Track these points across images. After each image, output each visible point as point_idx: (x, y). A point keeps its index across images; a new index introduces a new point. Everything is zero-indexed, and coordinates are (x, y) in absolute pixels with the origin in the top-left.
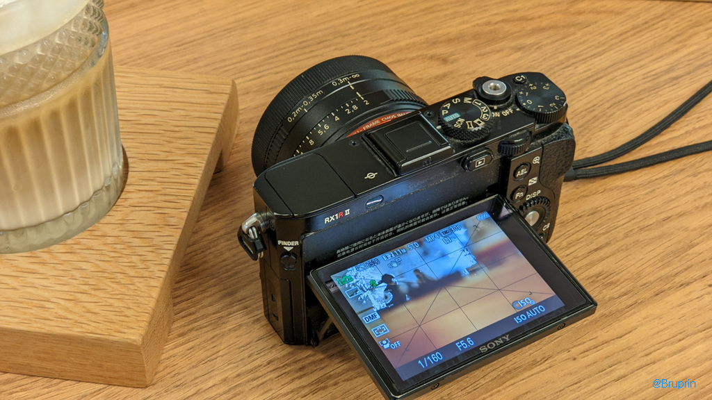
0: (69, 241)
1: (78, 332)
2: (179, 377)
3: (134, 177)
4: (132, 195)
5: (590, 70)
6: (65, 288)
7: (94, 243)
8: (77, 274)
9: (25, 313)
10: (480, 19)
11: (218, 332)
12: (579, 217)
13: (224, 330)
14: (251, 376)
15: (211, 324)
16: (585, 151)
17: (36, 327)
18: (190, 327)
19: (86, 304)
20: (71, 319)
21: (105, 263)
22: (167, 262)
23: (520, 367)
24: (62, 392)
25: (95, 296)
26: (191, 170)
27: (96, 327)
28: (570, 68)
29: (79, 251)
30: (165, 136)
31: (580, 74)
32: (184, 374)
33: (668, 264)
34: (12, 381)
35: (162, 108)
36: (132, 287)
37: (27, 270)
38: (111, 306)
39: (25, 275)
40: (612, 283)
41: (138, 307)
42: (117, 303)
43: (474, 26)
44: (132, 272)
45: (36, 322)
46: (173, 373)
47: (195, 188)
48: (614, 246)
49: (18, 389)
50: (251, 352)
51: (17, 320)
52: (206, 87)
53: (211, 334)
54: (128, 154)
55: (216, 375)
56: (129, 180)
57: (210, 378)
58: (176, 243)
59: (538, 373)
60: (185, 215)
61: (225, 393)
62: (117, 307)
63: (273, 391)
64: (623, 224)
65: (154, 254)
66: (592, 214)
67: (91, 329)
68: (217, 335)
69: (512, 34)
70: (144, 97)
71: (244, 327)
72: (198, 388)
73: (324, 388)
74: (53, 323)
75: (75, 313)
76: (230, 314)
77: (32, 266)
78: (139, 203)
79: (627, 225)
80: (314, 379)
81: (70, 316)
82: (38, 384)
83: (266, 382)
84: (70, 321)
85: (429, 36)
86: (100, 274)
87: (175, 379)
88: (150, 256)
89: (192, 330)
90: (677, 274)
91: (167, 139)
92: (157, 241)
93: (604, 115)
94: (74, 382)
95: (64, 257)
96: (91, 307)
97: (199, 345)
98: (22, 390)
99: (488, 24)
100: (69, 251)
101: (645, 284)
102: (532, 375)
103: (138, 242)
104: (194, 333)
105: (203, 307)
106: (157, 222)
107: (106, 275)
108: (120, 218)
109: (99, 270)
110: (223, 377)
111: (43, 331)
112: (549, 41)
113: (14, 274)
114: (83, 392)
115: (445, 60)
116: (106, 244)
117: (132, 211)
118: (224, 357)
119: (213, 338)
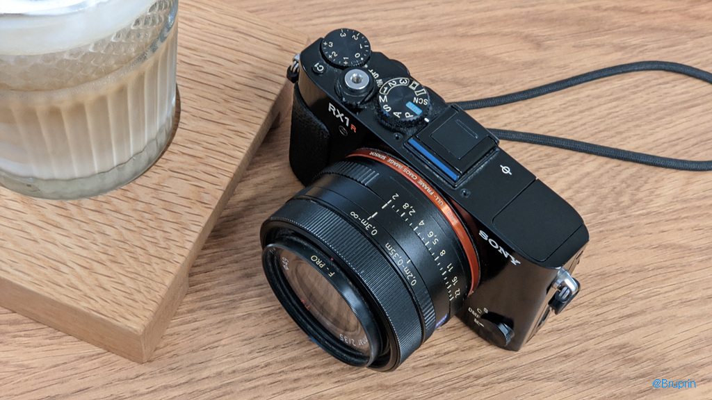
0: (100, 198)
1: (85, 307)
2: (177, 359)
3: (181, 135)
4: (174, 157)
6: (84, 253)
7: (124, 206)
8: (99, 238)
9: (40, 273)
11: (226, 317)
13: (231, 316)
15: (221, 306)
16: (653, 192)
17: (46, 291)
18: (201, 304)
19: (100, 277)
20: (80, 290)
21: (129, 233)
22: (189, 246)
25: (111, 269)
26: (239, 141)
27: (103, 307)
29: (107, 212)
30: (224, 93)
31: (676, 95)
32: (182, 357)
33: (697, 352)
35: (229, 57)
36: (148, 267)
37: (52, 222)
38: (123, 284)
39: (49, 227)
40: (633, 360)
41: (149, 292)
42: (129, 283)
43: (582, 8)
44: (152, 250)
45: (48, 286)
46: (172, 353)
47: (238, 162)
48: (648, 316)
51: (29, 279)
52: (279, 41)
53: (219, 318)
54: (183, 106)
55: (213, 366)
56: (177, 138)
57: (206, 368)
58: (203, 225)
60: (220, 194)
61: (216, 389)
62: (128, 288)
64: (666, 292)
65: (179, 233)
66: (638, 272)
67: (98, 307)
68: (225, 320)
69: (619, 27)
70: (215, 39)
71: (253, 318)
72: (192, 376)
74: (63, 291)
75: (87, 285)
76: (243, 299)
77: (58, 219)
78: (178, 168)
79: (670, 294)
80: (305, 395)
81: (81, 287)
82: (42, 332)
83: (258, 386)
84: (80, 293)
86: (121, 244)
87: (172, 360)
88: (175, 235)
89: (202, 308)
90: (702, 366)
91: (225, 96)
92: (186, 218)
94: (75, 340)
95: (92, 216)
96: (104, 280)
97: (205, 327)
99: (598, 8)
100: (98, 209)
101: (666, 370)
103: (166, 215)
104: (204, 312)
105: (219, 284)
106: (191, 196)
107: (126, 247)
108: (154, 182)
109: (122, 239)
110: (219, 370)
111: (52, 297)
113: (40, 224)
114: (82, 353)
116: (135, 210)
117: (170, 177)
118: (225, 347)
119: (219, 322)
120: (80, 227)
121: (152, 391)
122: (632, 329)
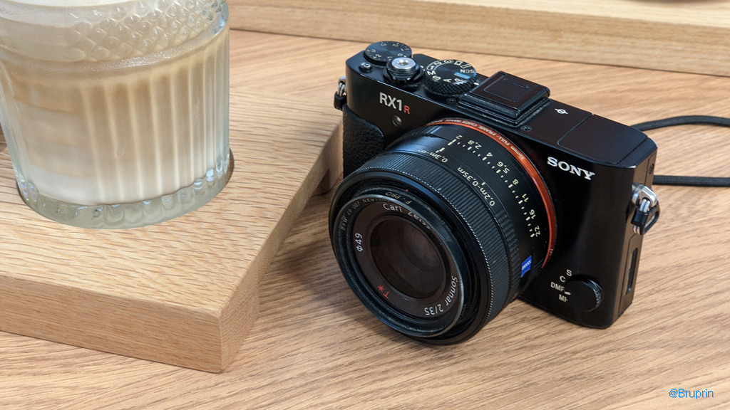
0: (164, 223)
1: (158, 300)
2: (256, 367)
3: (237, 176)
4: (233, 190)
6: (153, 262)
7: (188, 227)
8: (167, 251)
9: (109, 279)
12: (699, 262)
13: (308, 330)
15: (296, 323)
16: (709, 205)
17: (117, 292)
18: (275, 324)
19: (170, 277)
21: (196, 244)
22: (259, 248)
25: (181, 270)
26: (295, 175)
27: (177, 297)
30: (274, 146)
32: (262, 365)
35: (275, 123)
36: (219, 266)
38: (195, 280)
39: (115, 247)
41: (223, 283)
42: (201, 279)
44: (221, 254)
45: (117, 287)
46: (250, 363)
47: (296, 189)
50: (334, 352)
51: (99, 284)
53: (295, 333)
54: (235, 157)
55: (295, 369)
56: (233, 178)
57: (288, 371)
58: (270, 232)
59: (643, 401)
60: (282, 211)
61: (301, 386)
62: (201, 282)
63: (352, 390)
65: (246, 240)
67: (172, 298)
68: (301, 333)
70: (258, 113)
71: (330, 329)
72: (274, 379)
74: (134, 290)
75: (159, 283)
76: (317, 316)
77: (123, 241)
78: (238, 197)
80: (396, 383)
81: (153, 285)
82: (111, 360)
83: (345, 380)
84: (152, 290)
86: (190, 253)
87: (251, 369)
88: (242, 242)
89: (274, 327)
91: (276, 148)
92: (250, 230)
95: (158, 236)
96: (176, 279)
97: (282, 340)
99: (614, 91)
100: (162, 231)
103: (232, 229)
104: (278, 330)
105: (290, 308)
106: (254, 214)
107: (196, 254)
108: (218, 208)
109: (189, 249)
110: (302, 371)
111: (124, 296)
113: (105, 246)
114: (156, 372)
116: (200, 228)
117: (231, 203)
118: (305, 354)
119: (296, 336)
120: (145, 245)
121: (234, 395)
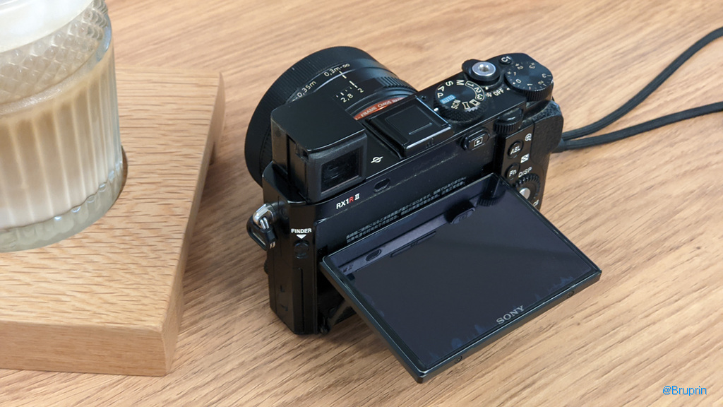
0: (77, 236)
1: (98, 323)
2: (197, 363)
3: (133, 171)
4: (134, 188)
5: (560, 51)
6: (80, 281)
7: (102, 236)
8: (90, 267)
9: (42, 308)
10: (449, 7)
11: (229, 318)
13: (234, 316)
14: (268, 359)
15: (221, 311)
17: (54, 320)
18: (201, 315)
19: (102, 295)
20: (88, 311)
21: (116, 255)
22: (178, 250)
23: (528, 334)
24: (81, 385)
25: (110, 287)
26: (190, 161)
27: (116, 317)
28: (541, 50)
29: (88, 244)
30: (160, 130)
32: (201, 361)
33: (657, 230)
34: (29, 377)
35: (153, 102)
36: (146, 276)
37: (38, 266)
38: (127, 295)
39: (37, 270)
40: (605, 251)
41: (155, 295)
42: (133, 293)
44: (144, 263)
45: (54, 315)
46: (191, 360)
47: (196, 178)
48: (603, 216)
49: (36, 385)
50: (264, 336)
51: (34, 315)
52: (194, 80)
53: (223, 321)
55: (232, 360)
56: (130, 174)
57: (227, 363)
58: (184, 231)
60: (189, 205)
62: (134, 297)
63: (291, 372)
64: (610, 195)
65: (163, 244)
66: (579, 187)
67: (110, 319)
68: (229, 321)
69: (482, 20)
70: (134, 93)
71: (255, 312)
72: (217, 373)
73: (340, 366)
74: (71, 315)
75: (93, 305)
76: (239, 301)
77: (43, 262)
78: (142, 195)
79: (613, 195)
80: (329, 358)
81: (88, 308)
82: (55, 379)
84: (89, 313)
85: (403, 24)
86: (113, 266)
87: (192, 366)
88: (160, 246)
89: (203, 318)
90: (666, 239)
91: (163, 132)
92: (165, 231)
93: (579, 92)
94: (92, 375)
95: (75, 251)
96: (108, 297)
97: (213, 331)
98: (39, 386)
99: (457, 11)
100: (79, 245)
101: (636, 251)
102: (540, 342)
103: (145, 233)
104: (205, 321)
105: (211, 296)
106: (162, 213)
107: (118, 266)
108: (124, 211)
109: (112, 262)
111: (62, 323)
112: (518, 25)
113: (26, 270)
114: (102, 384)
115: (420, 47)
116: (115, 237)
117: (137, 203)
118: (239, 342)
119: (224, 324)
120: (67, 263)
121: (183, 396)
122: (594, 229)
